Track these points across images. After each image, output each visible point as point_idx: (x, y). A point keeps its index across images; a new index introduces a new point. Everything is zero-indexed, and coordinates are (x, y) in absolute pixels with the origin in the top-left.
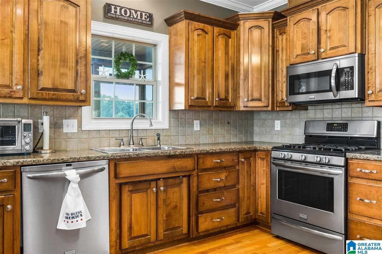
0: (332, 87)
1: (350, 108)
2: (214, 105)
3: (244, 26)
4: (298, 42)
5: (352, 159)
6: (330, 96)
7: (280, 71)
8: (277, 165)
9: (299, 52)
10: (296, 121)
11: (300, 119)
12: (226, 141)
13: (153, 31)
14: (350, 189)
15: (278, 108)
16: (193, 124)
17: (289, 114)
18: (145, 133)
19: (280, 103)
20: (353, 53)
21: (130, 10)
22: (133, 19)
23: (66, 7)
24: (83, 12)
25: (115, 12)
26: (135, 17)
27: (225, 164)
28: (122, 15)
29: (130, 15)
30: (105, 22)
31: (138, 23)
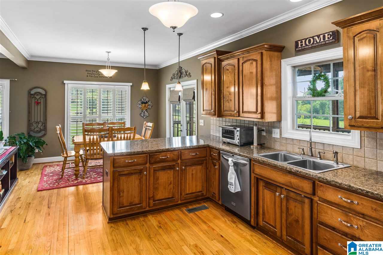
18: (331, 148)
21: (313, 37)
22: (317, 44)
23: (252, 63)
24: (259, 63)
25: (302, 45)
26: (318, 42)
27: (359, 208)
28: (306, 45)
29: (314, 42)
30: (296, 55)
31: (322, 45)
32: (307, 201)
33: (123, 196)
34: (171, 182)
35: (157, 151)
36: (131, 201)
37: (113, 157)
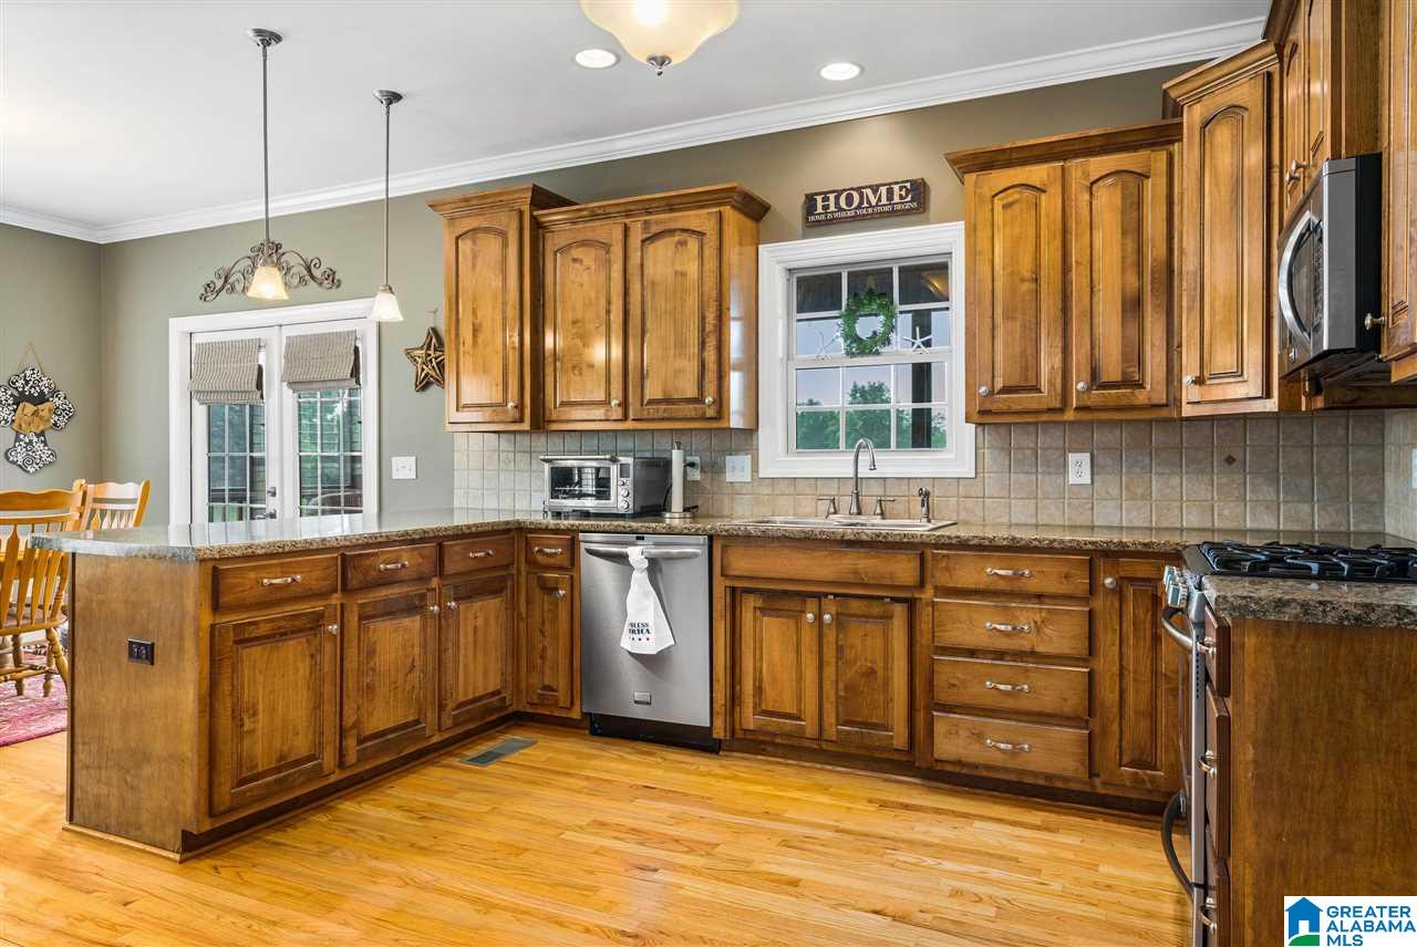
16: (1065, 465)
18: (904, 487)
21: (859, 190)
22: (870, 210)
23: (683, 243)
24: (712, 244)
25: (826, 207)
26: (874, 204)
27: (1034, 585)
28: (841, 210)
29: (861, 202)
30: (805, 236)
31: (882, 215)
32: (899, 611)
33: (252, 732)
34: (413, 661)
35: (370, 541)
36: (281, 751)
37: (210, 565)
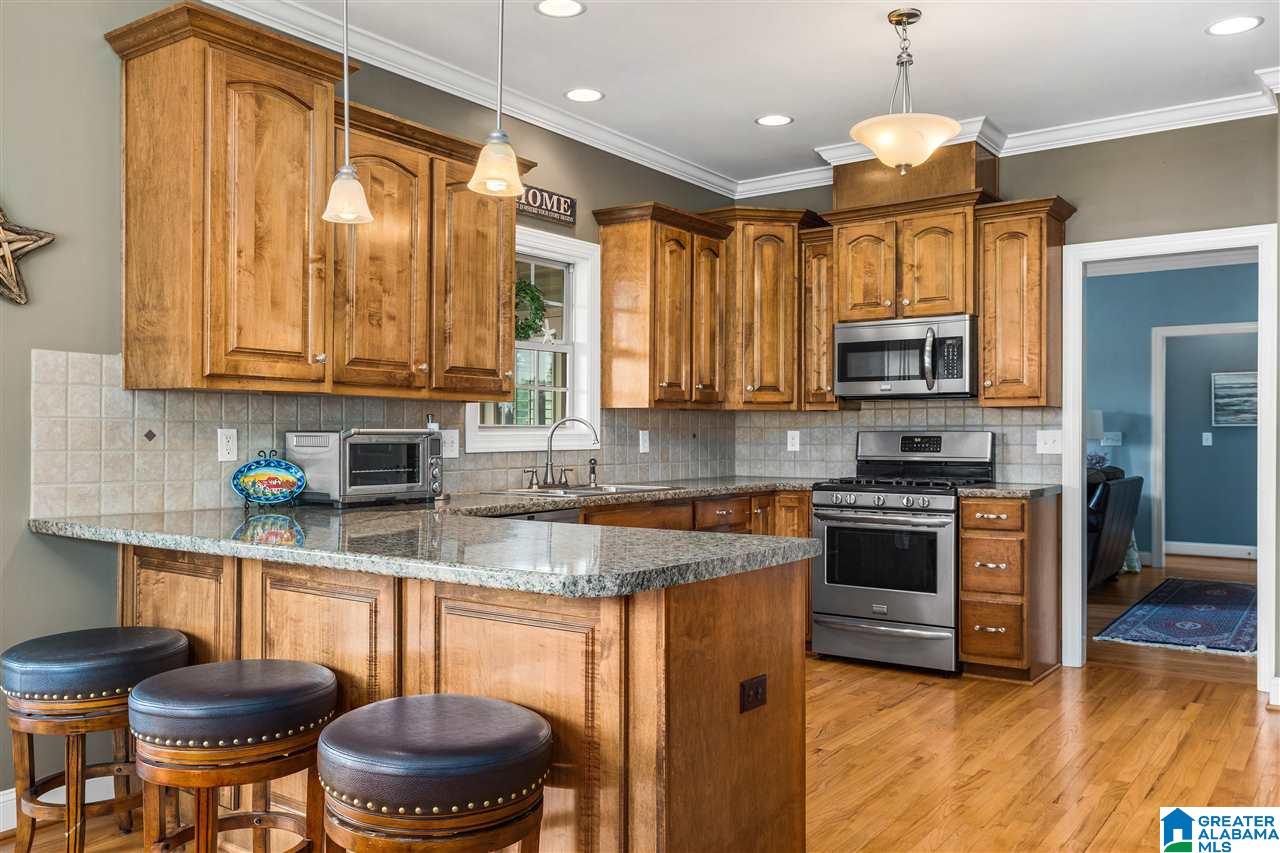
0: (927, 370)
1: (941, 408)
2: (694, 399)
3: (744, 233)
4: (856, 280)
5: (967, 497)
6: (920, 387)
7: (815, 330)
8: (824, 518)
9: (859, 299)
10: (836, 433)
11: (842, 427)
12: (691, 477)
13: (573, 236)
14: (964, 549)
15: (808, 405)
16: (637, 439)
17: (819, 417)
18: (569, 459)
19: (813, 395)
20: (961, 313)
23: (485, 203)
